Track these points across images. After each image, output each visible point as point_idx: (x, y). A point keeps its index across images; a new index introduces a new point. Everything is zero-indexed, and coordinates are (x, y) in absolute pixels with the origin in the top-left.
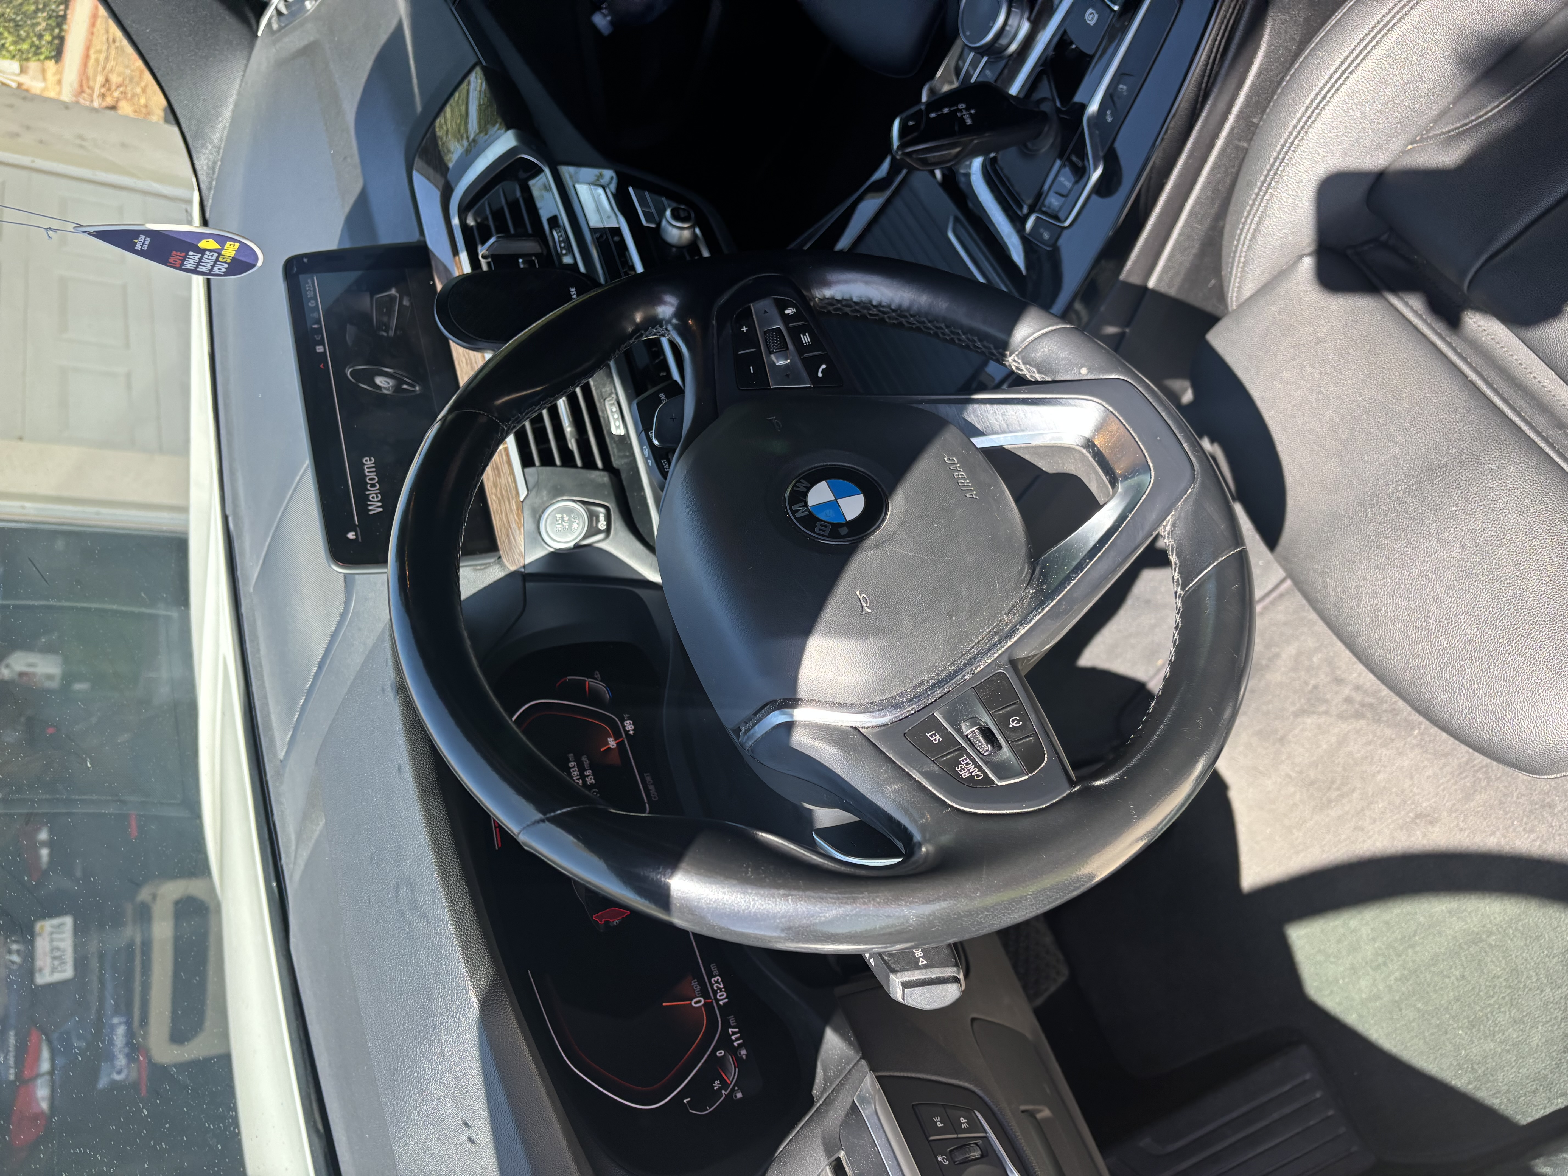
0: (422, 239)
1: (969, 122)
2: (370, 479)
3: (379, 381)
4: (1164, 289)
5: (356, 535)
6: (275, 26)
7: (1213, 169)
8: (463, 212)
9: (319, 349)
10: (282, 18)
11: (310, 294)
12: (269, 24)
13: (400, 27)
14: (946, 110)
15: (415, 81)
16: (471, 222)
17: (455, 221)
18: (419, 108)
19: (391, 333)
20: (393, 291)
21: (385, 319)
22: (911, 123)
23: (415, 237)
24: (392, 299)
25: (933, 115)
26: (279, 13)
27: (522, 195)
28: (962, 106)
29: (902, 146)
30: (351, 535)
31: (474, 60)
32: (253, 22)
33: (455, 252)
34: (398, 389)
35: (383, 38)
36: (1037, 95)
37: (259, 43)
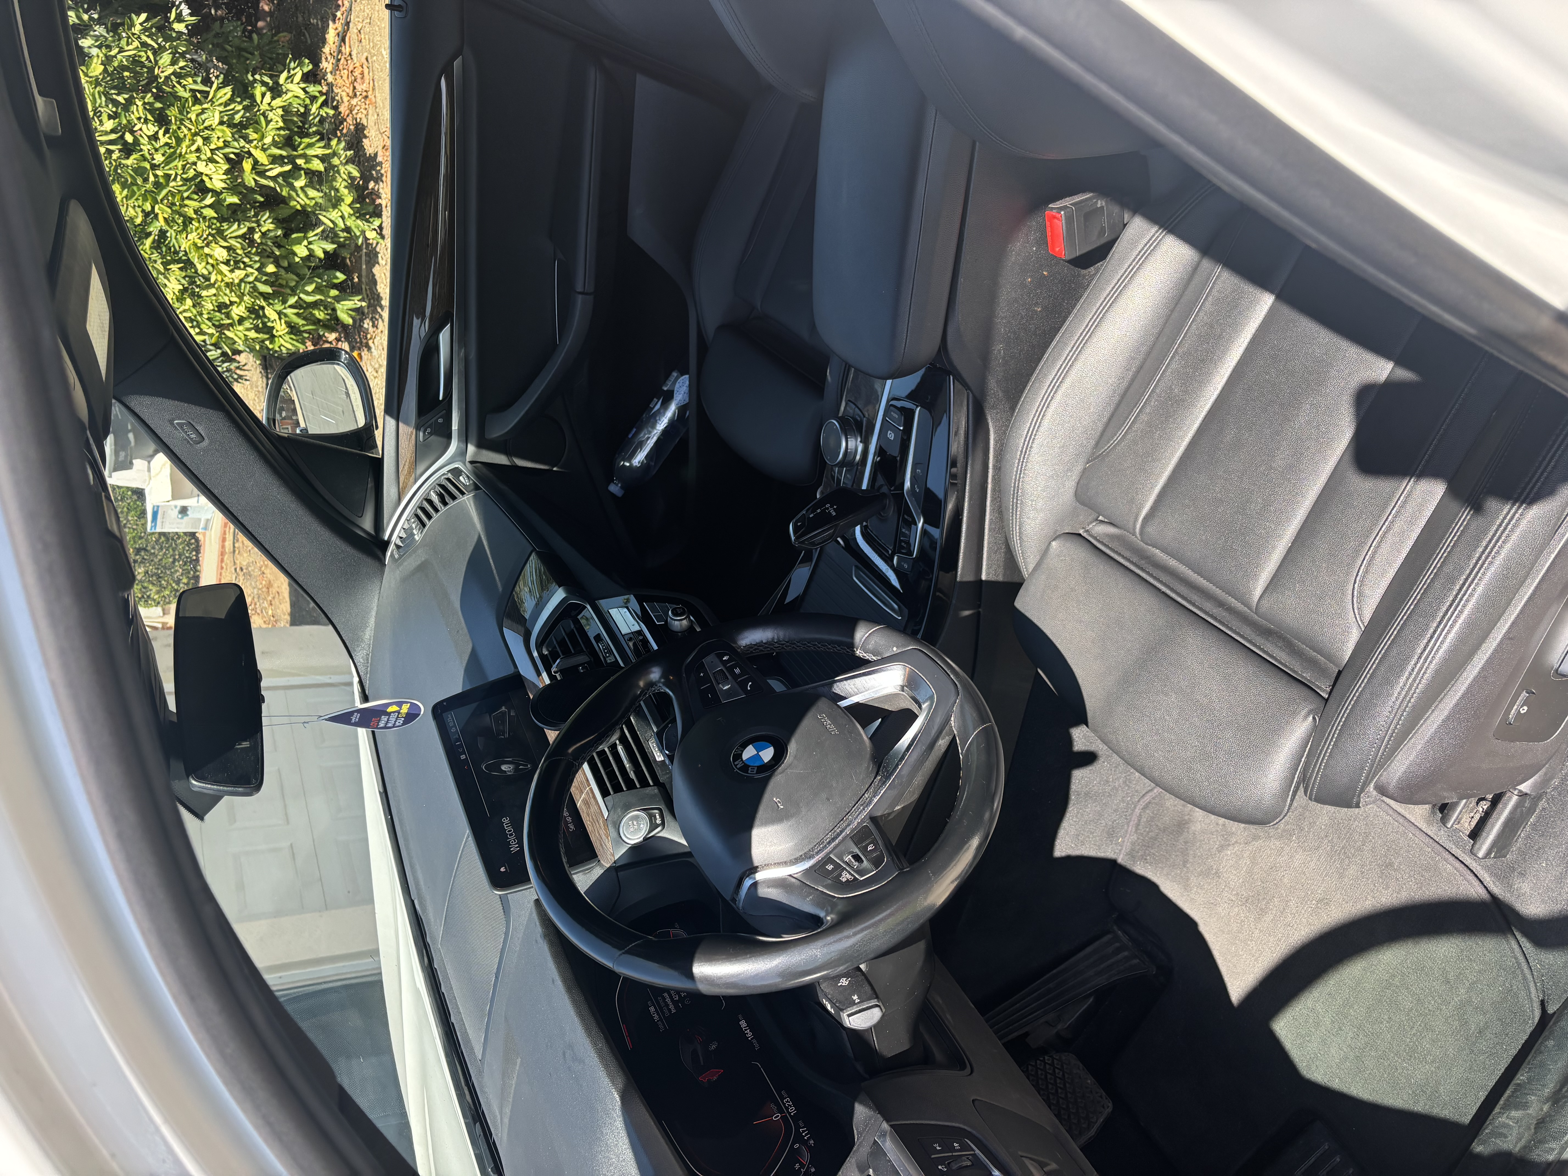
0: (516, 670)
1: (834, 514)
2: (508, 831)
3: (504, 767)
4: (992, 578)
5: (506, 868)
6: (396, 556)
7: (992, 501)
8: (539, 648)
9: (463, 757)
10: (400, 550)
11: (451, 724)
12: (392, 555)
13: (479, 538)
14: (819, 511)
15: (495, 572)
16: (545, 652)
17: (535, 654)
18: (500, 589)
19: (507, 735)
20: (503, 708)
21: (501, 728)
22: (799, 524)
23: (511, 671)
24: (503, 713)
25: (811, 516)
26: (398, 547)
27: (575, 627)
28: (828, 505)
29: (797, 538)
30: (503, 869)
31: (531, 549)
32: (380, 554)
33: (539, 674)
34: (516, 769)
35: (470, 549)
36: (877, 485)
37: (387, 569)
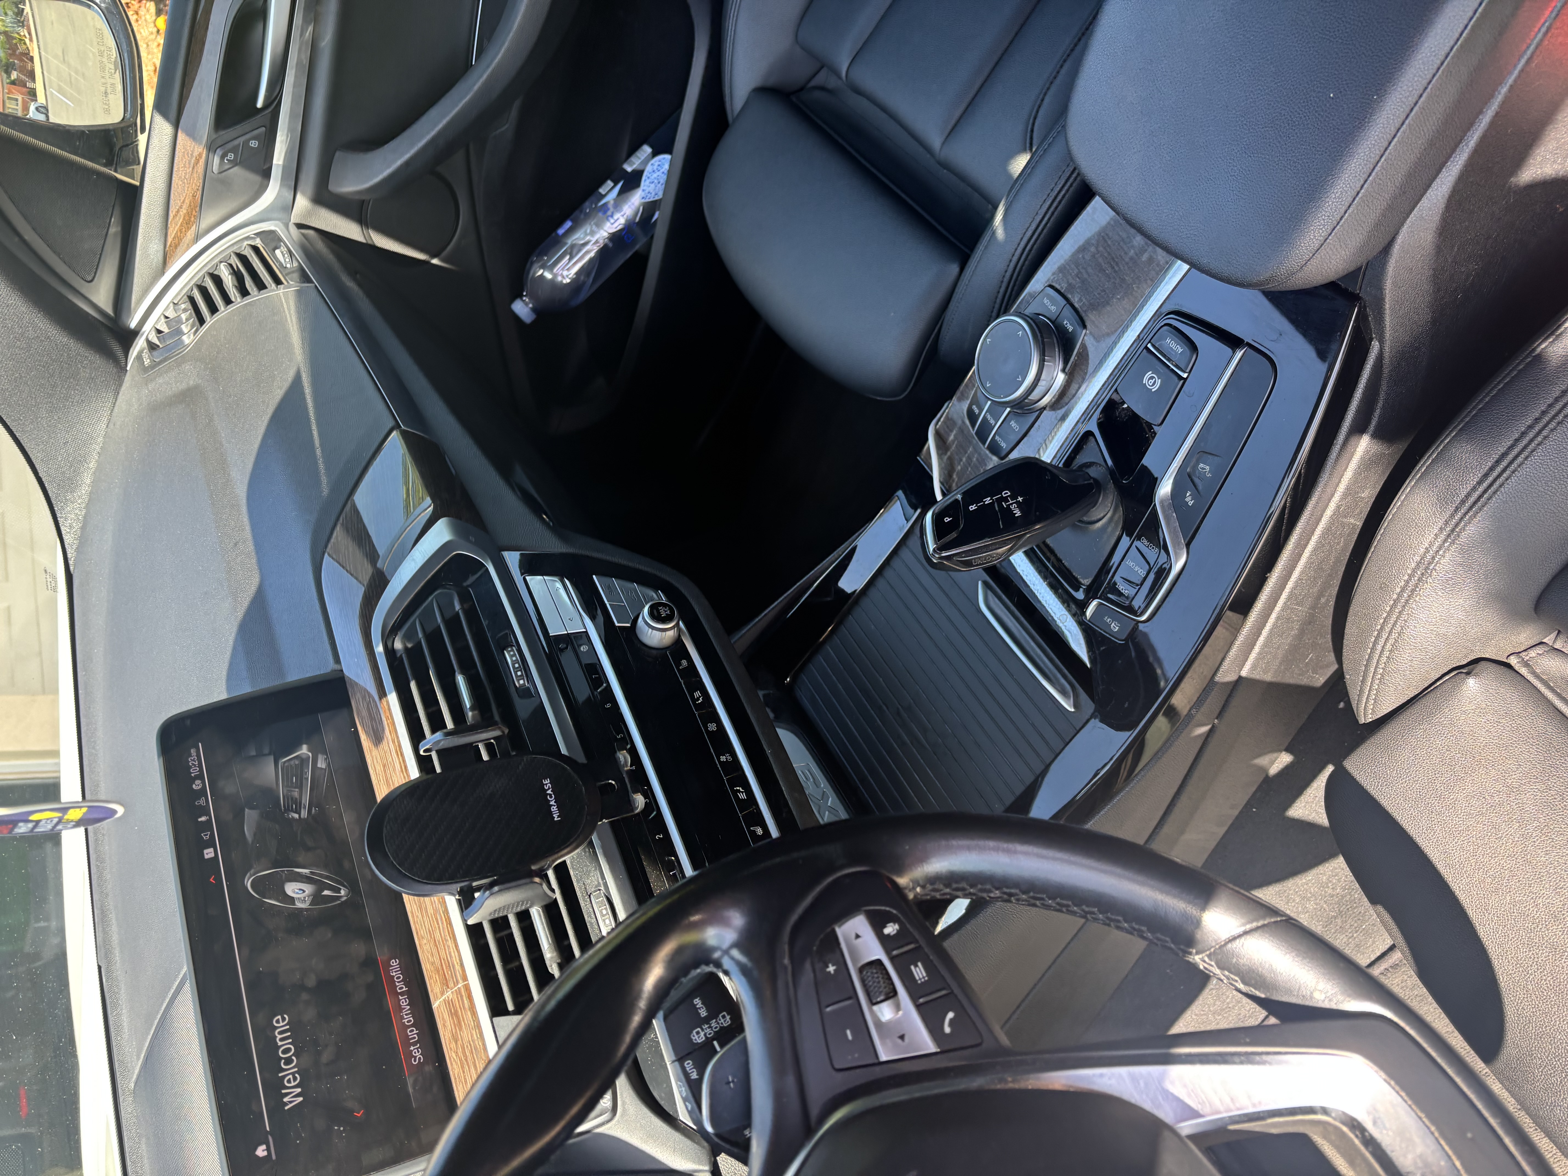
0: (337, 667)
1: (1018, 513)
2: (284, 1052)
3: (291, 889)
5: (268, 1149)
6: (147, 362)
7: (1315, 550)
8: (388, 635)
9: (209, 853)
10: (155, 353)
11: (194, 772)
12: (139, 357)
13: (298, 376)
14: (988, 500)
15: (318, 452)
16: (398, 645)
17: (379, 649)
18: (325, 491)
19: (304, 814)
20: (304, 750)
21: (296, 794)
22: (947, 520)
23: (330, 666)
24: (303, 761)
25: (973, 508)
26: (152, 347)
27: (462, 608)
28: (1006, 493)
30: (261, 1152)
31: (391, 423)
32: (117, 350)
33: (383, 694)
34: (317, 898)
35: (278, 394)
37: (128, 378)
